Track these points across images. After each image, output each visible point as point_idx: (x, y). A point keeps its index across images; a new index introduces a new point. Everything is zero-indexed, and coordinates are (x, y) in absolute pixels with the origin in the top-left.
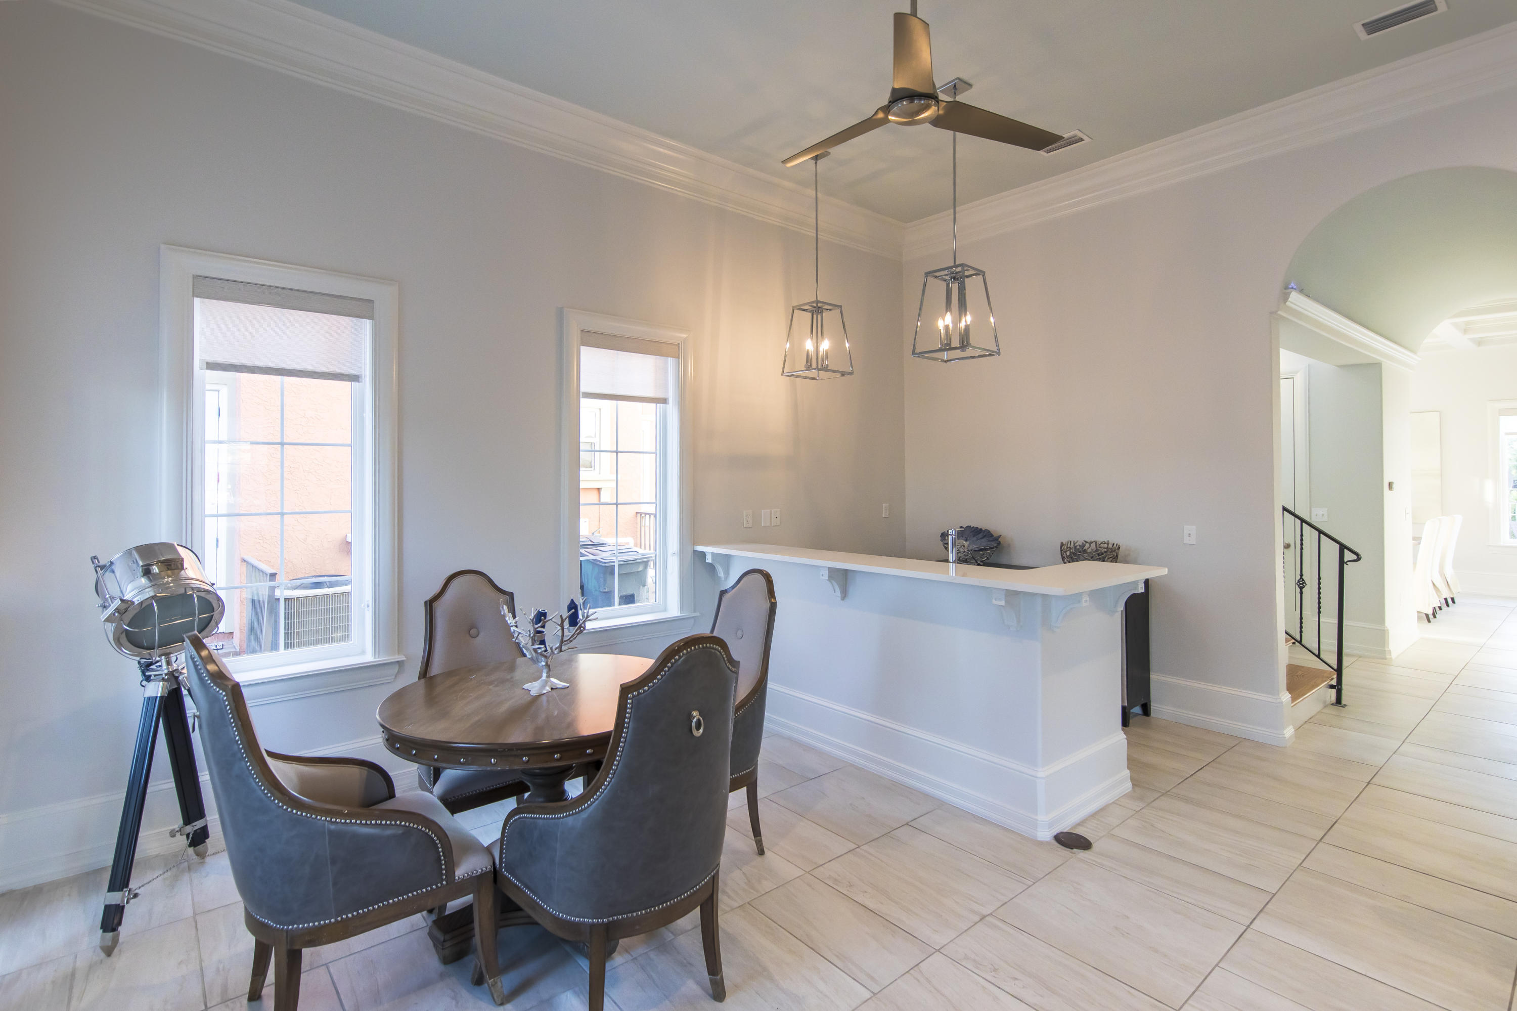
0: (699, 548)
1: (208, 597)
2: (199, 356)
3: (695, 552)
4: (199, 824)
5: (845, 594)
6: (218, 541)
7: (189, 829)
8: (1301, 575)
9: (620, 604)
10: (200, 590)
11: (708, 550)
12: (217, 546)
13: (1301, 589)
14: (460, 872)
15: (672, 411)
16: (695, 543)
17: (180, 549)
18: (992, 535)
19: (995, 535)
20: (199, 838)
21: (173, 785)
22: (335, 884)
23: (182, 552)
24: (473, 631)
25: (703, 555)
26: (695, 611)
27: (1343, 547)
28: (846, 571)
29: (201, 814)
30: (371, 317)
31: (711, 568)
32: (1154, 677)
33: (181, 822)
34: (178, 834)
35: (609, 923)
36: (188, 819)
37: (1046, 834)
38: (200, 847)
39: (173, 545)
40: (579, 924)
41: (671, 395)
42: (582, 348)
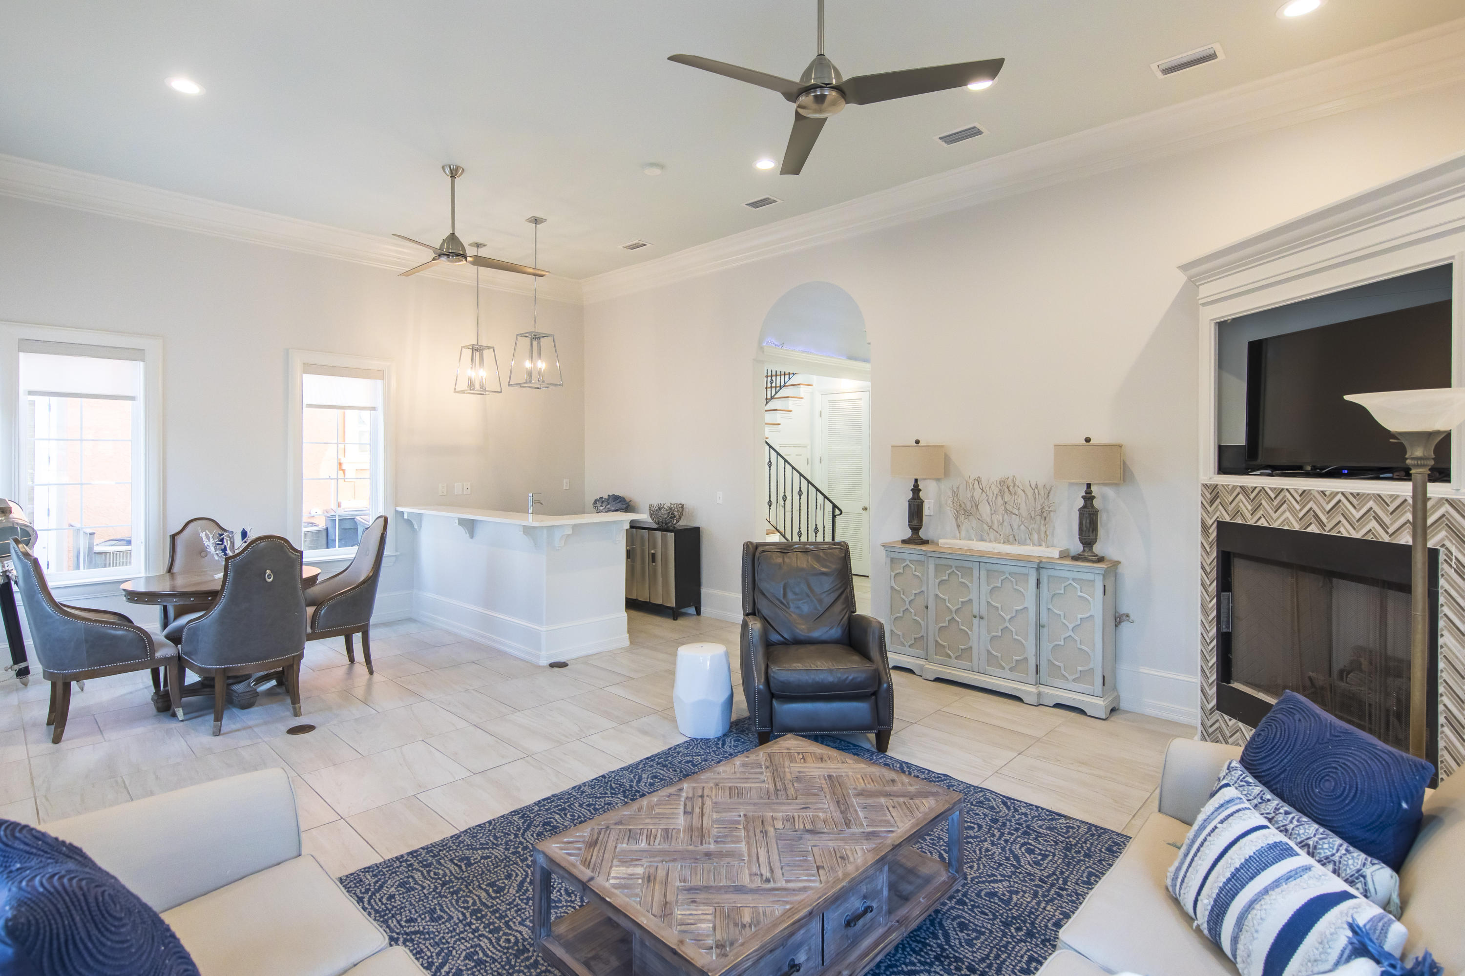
0: (399, 509)
1: (27, 529)
2: (23, 387)
3: (396, 511)
4: (23, 665)
5: (472, 535)
6: (49, 511)
7: (17, 667)
8: (816, 525)
9: (339, 547)
10: (22, 525)
11: (405, 509)
12: (49, 515)
13: (816, 534)
14: (158, 655)
15: (380, 414)
16: (396, 506)
17: (9, 502)
18: (625, 501)
19: (628, 501)
20: (23, 673)
21: (8, 646)
22: (87, 652)
23: (11, 504)
24: (203, 554)
25: (402, 513)
26: (396, 551)
27: (835, 506)
28: (473, 520)
29: (24, 659)
30: (143, 360)
31: (409, 522)
32: (704, 590)
33: (11, 662)
34: (10, 670)
35: (225, 668)
36: (16, 661)
37: (545, 662)
38: (24, 679)
39: (5, 500)
40: (210, 669)
41: (380, 405)
42: (305, 375)
